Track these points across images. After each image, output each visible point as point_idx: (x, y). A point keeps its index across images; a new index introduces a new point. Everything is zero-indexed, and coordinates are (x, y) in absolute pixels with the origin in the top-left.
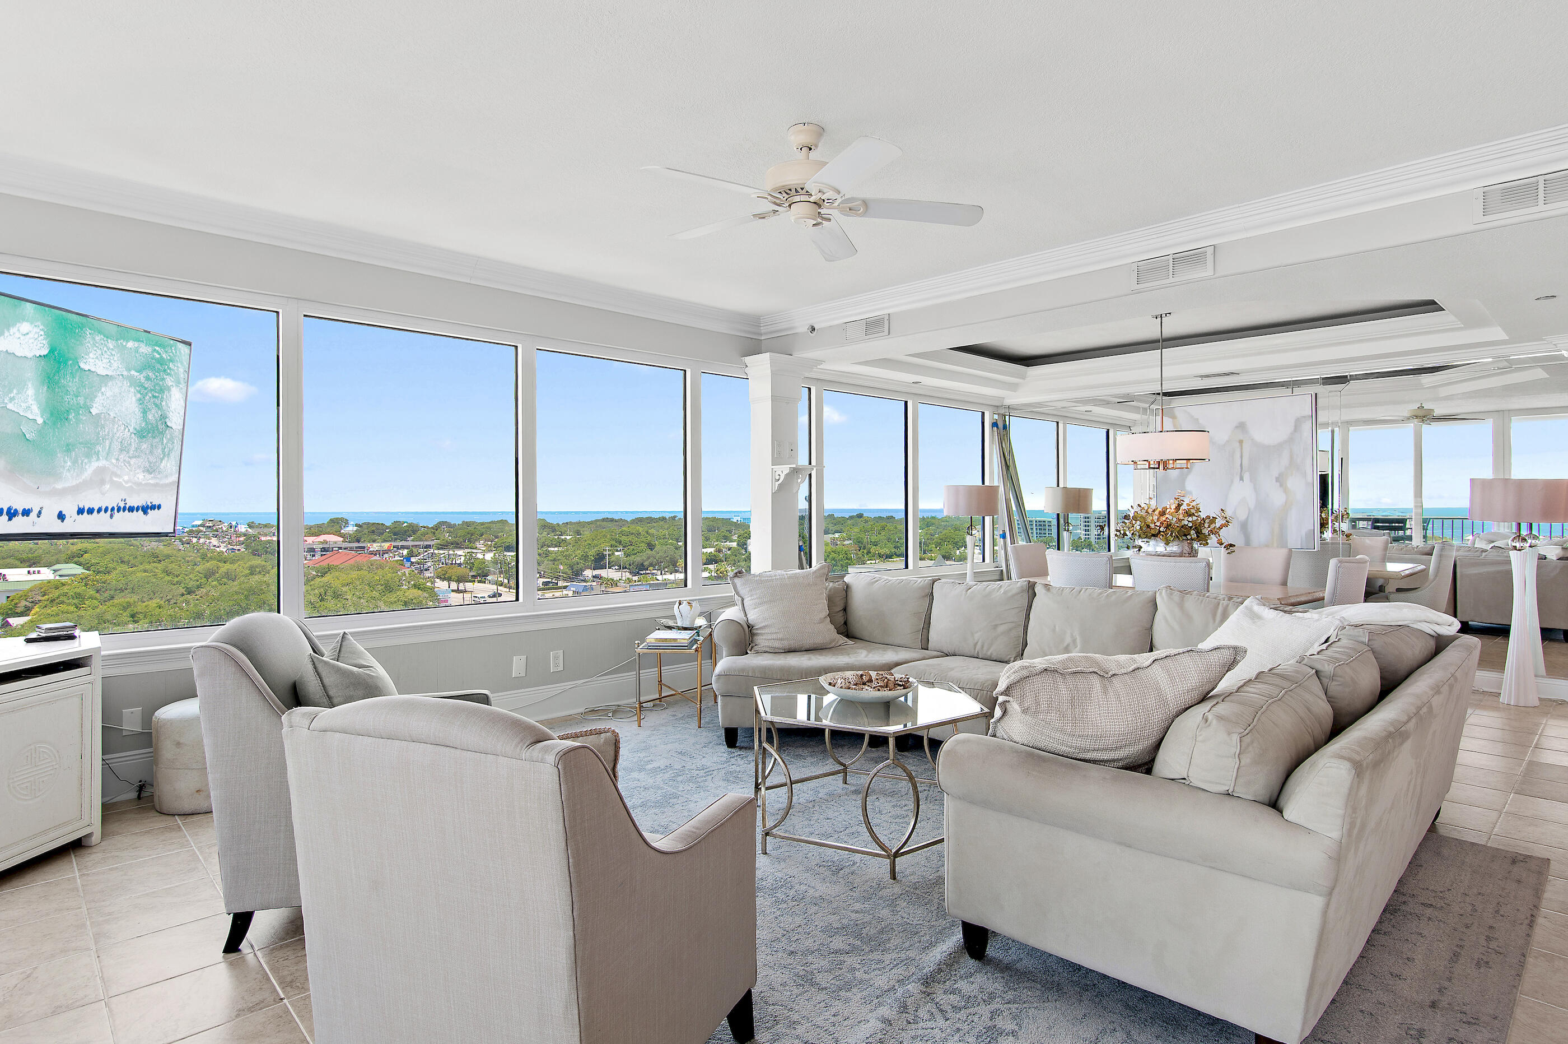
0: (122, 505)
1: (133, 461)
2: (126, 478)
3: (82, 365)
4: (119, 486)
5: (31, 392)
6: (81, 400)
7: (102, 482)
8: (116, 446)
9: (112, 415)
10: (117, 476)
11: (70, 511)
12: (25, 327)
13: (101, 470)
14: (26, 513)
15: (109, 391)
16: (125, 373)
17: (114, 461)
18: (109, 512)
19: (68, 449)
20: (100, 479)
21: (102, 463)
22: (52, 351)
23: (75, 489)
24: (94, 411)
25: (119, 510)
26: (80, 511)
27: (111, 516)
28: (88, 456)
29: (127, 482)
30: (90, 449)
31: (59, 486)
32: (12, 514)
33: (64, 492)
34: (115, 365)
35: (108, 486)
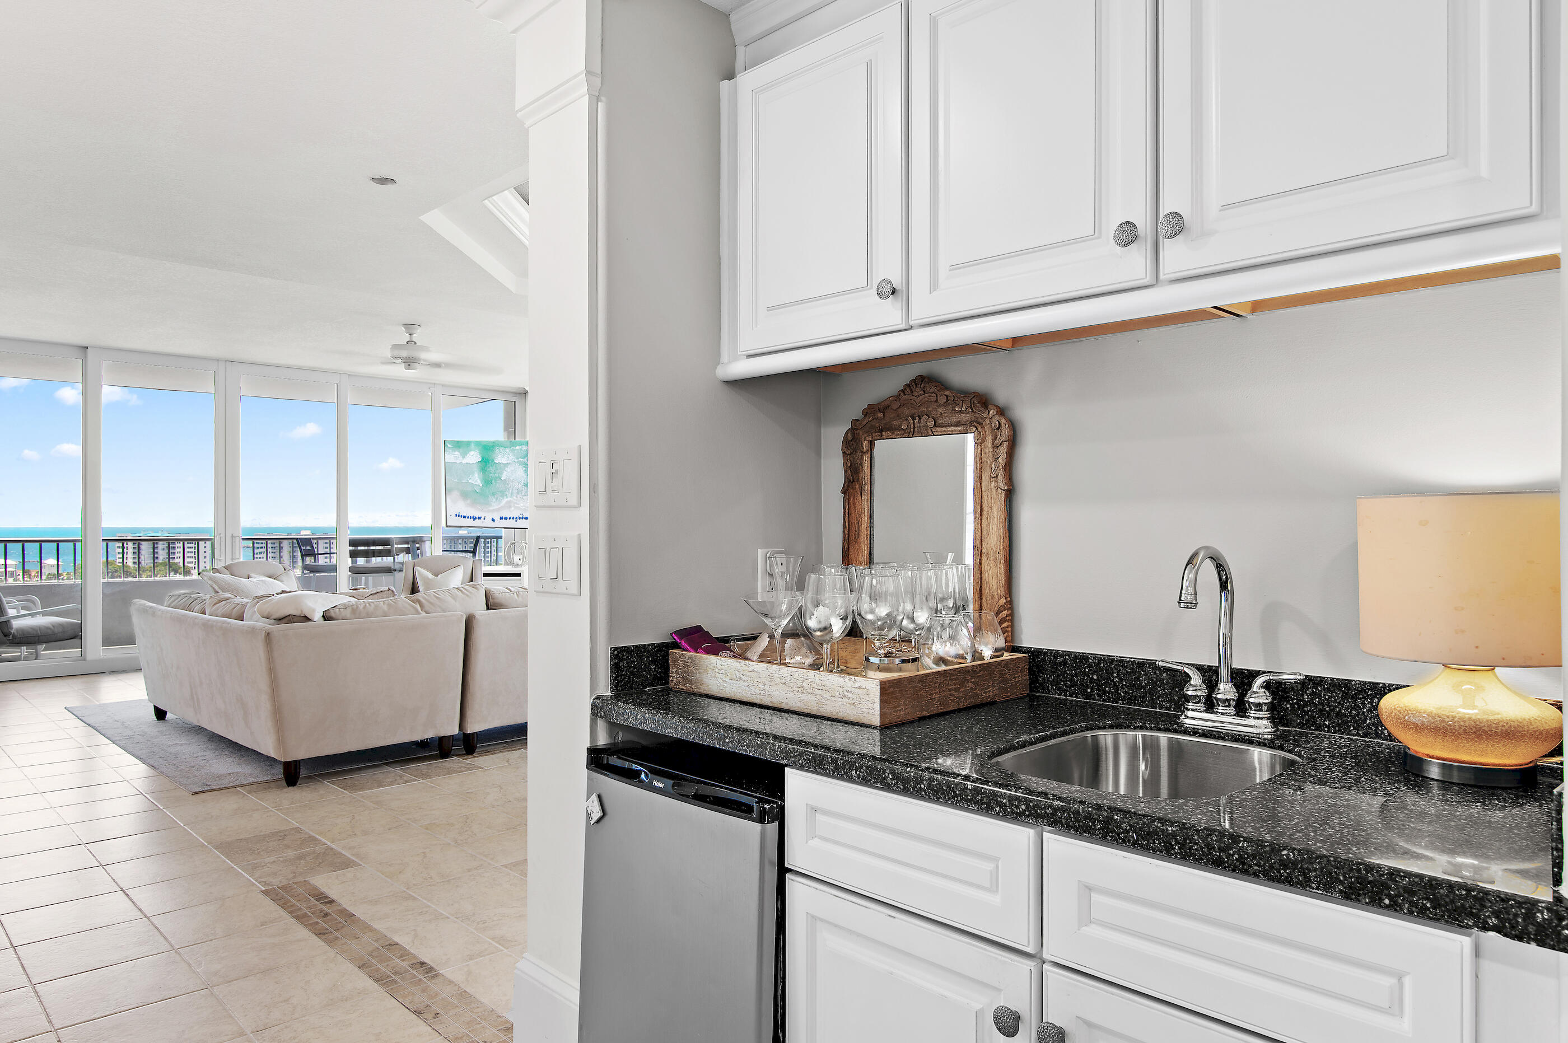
0: (521, 516)
1: (524, 497)
2: (522, 505)
3: (495, 461)
4: (518, 508)
5: (476, 475)
6: (497, 475)
7: (510, 507)
8: (515, 492)
9: (512, 479)
10: (517, 504)
11: (497, 519)
12: (472, 453)
13: (509, 502)
14: (480, 518)
15: (509, 469)
16: (516, 460)
17: (515, 498)
18: (515, 519)
19: (493, 494)
20: (509, 505)
21: (509, 499)
22: (483, 459)
23: (498, 510)
24: (503, 478)
25: (520, 518)
26: (501, 518)
27: (516, 521)
28: (502, 496)
29: (522, 507)
30: (503, 494)
31: (491, 508)
32: (474, 518)
33: (493, 511)
34: (510, 458)
35: (513, 508)
